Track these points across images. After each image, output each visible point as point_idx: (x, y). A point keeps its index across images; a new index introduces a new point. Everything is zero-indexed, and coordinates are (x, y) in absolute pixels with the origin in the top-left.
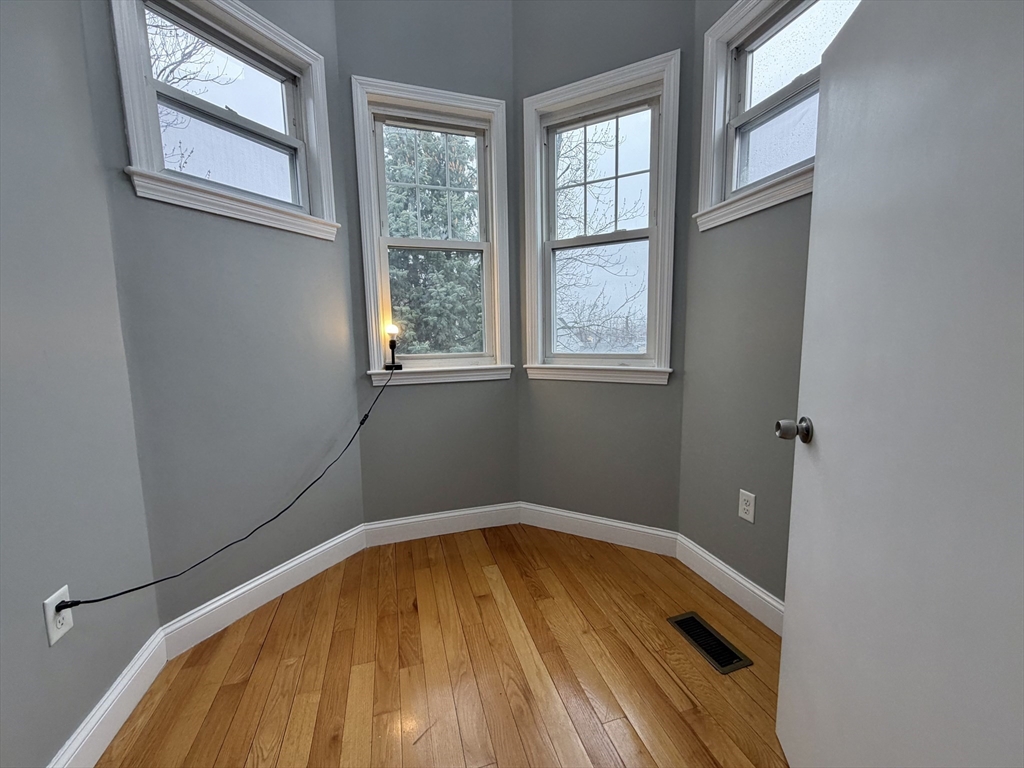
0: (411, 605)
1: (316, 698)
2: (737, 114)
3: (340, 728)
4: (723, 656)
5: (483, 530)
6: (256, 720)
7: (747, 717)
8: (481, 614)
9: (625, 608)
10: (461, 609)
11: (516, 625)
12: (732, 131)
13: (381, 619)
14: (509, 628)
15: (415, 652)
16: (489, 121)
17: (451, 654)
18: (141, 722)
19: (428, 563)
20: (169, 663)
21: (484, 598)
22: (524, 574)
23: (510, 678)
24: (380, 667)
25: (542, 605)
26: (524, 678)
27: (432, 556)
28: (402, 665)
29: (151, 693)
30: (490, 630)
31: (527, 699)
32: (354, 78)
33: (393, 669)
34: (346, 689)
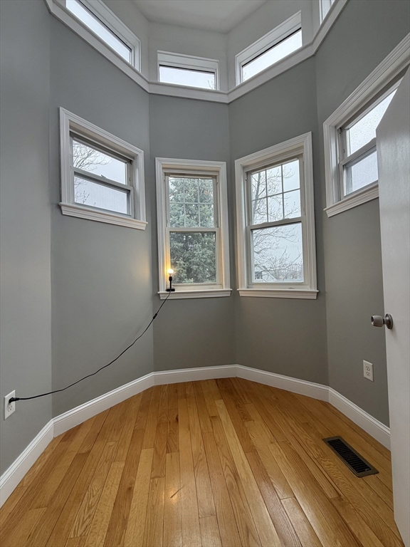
0: (175, 419)
1: (123, 465)
2: (343, 158)
3: (133, 483)
4: (359, 466)
5: (216, 380)
6: (91, 474)
7: (374, 507)
8: (212, 427)
9: (296, 431)
10: (201, 423)
11: (231, 434)
12: (341, 167)
13: (158, 426)
14: (227, 436)
15: (175, 445)
16: (218, 172)
17: (194, 448)
18: (38, 468)
19: (186, 397)
20: (54, 438)
21: (214, 418)
22: (237, 406)
23: (227, 465)
24: (157, 452)
25: (247, 424)
26: (235, 467)
27: (187, 393)
28: (168, 452)
29: (44, 453)
30: (217, 436)
31: (236, 479)
32: (156, 158)
33: (163, 453)
34: (138, 462)
